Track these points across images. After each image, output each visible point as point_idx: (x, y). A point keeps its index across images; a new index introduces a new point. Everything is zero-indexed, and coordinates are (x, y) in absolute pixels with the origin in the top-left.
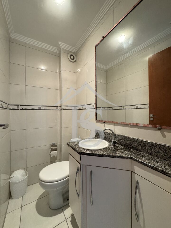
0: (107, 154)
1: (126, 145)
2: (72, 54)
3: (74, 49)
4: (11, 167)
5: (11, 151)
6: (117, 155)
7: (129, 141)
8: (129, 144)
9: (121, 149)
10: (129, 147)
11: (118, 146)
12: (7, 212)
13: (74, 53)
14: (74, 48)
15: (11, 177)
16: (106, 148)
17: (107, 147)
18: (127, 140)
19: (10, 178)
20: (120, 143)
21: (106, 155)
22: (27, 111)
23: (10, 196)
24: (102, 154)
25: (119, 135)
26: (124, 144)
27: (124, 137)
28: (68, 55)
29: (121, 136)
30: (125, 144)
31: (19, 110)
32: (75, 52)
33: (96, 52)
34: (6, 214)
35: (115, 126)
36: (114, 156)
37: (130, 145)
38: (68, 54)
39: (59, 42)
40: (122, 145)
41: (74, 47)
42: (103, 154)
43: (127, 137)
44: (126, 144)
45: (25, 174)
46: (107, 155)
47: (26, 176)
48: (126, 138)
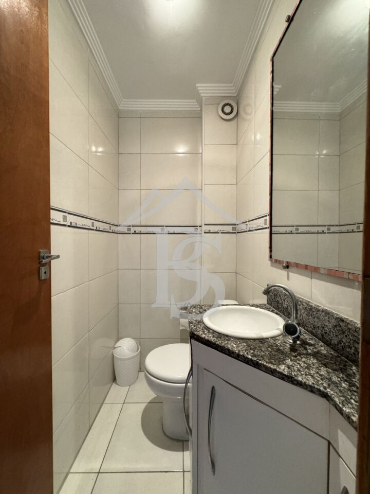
0: (250, 357)
1: (340, 347)
2: (226, 102)
3: (233, 88)
4: (118, 330)
5: (118, 304)
6: (282, 368)
7: (351, 338)
8: (350, 348)
9: (316, 355)
10: (347, 357)
11: (311, 345)
12: (105, 402)
13: (234, 97)
14: (232, 85)
15: (116, 346)
16: (268, 338)
17: (271, 338)
18: (344, 333)
19: (115, 348)
20: (323, 336)
21: (248, 358)
22: (142, 235)
23: (114, 379)
24: (237, 352)
25: (319, 310)
26: (332, 342)
27: (333, 320)
28: (218, 107)
29: (327, 313)
30: (336, 342)
31: (130, 233)
32: (236, 95)
33: (273, 72)
34: (103, 403)
35: (313, 279)
36: (270, 368)
37: (353, 351)
38: (219, 104)
39: (197, 85)
40: (328, 343)
41: (232, 83)
42: (241, 353)
43: (342, 320)
44: (340, 342)
45: (136, 347)
46: (251, 359)
47: (137, 351)
48: (341, 324)
